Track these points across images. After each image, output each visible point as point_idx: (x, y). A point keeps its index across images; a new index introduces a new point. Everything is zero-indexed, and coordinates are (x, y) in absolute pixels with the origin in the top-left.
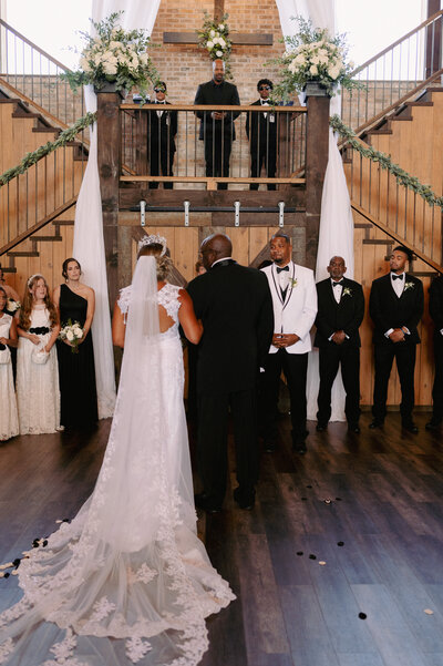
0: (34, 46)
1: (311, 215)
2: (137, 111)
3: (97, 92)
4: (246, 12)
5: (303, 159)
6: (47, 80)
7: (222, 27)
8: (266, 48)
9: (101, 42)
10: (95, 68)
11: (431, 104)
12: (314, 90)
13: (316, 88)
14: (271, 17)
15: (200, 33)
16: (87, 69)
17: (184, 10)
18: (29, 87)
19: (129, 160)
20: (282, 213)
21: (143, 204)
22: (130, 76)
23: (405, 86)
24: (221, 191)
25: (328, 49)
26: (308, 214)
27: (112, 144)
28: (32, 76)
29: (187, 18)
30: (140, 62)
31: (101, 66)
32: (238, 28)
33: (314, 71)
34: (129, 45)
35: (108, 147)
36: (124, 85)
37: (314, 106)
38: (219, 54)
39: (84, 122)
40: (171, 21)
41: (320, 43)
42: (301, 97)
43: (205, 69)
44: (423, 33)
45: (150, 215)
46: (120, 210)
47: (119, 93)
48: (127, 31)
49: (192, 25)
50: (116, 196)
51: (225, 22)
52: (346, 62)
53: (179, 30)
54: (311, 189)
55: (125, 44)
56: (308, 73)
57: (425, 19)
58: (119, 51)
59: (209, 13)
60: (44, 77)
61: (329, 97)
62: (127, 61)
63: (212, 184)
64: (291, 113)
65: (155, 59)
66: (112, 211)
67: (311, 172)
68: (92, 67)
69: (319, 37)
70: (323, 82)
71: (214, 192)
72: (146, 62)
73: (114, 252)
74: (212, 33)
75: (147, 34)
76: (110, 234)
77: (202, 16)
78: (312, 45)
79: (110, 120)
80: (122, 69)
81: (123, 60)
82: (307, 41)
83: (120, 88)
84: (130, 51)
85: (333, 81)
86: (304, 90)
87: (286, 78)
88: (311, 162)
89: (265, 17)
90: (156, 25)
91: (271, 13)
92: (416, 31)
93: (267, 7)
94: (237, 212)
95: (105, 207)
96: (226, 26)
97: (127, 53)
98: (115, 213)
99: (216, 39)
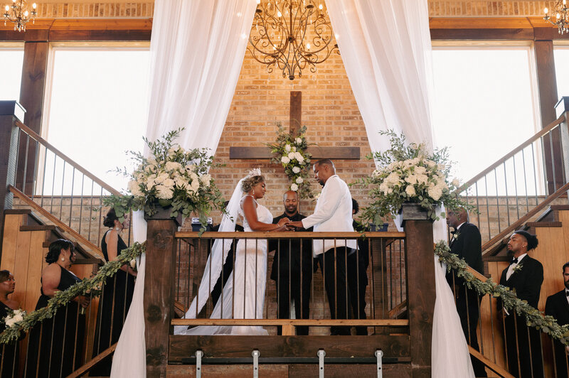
0: (76, 166)
1: (418, 367)
2: (195, 240)
3: (148, 218)
4: (327, 123)
5: (404, 291)
6: (89, 202)
7: (299, 141)
8: (353, 162)
9: (155, 164)
10: (146, 193)
11: (559, 225)
12: (412, 213)
13: (414, 211)
14: (356, 128)
15: (272, 148)
16: (137, 193)
17: (254, 123)
18: (66, 210)
19: (183, 295)
20: (379, 364)
21: (199, 354)
22: (189, 200)
23: (524, 202)
24: (301, 337)
25: (426, 166)
26: (414, 366)
27: (163, 279)
28: (71, 198)
29: (258, 131)
30: (201, 184)
31: (154, 190)
32: (317, 141)
33: (410, 191)
34: (190, 165)
35: (158, 282)
36: (180, 211)
37: (414, 232)
38: (296, 170)
40: (239, 134)
41: (416, 160)
42: (397, 221)
43: (279, 186)
44: (539, 144)
45: (209, 369)
46: (170, 363)
47: (174, 219)
48: (187, 149)
49: (264, 139)
50: (165, 345)
51: (304, 135)
52: (450, 180)
53: (248, 144)
54: (417, 333)
55: (184, 164)
56: (403, 194)
57: (539, 129)
58: (176, 173)
59: (283, 126)
60: (86, 198)
61: (432, 221)
62: (186, 183)
63: (289, 328)
64: (385, 239)
65: (219, 176)
66: (159, 363)
67: (415, 312)
68: (143, 191)
69: (414, 153)
70: (423, 204)
71: (291, 337)
72: (208, 184)
74: (288, 147)
75: (211, 153)
77: (276, 129)
78: (407, 162)
79: (162, 250)
80: (179, 193)
81: (181, 182)
82: (400, 158)
83: (176, 215)
84: (190, 172)
85: (435, 202)
86: (400, 213)
87: (377, 200)
88: (413, 299)
89: (350, 129)
90: (222, 139)
91: (356, 124)
92: (530, 142)
93: (351, 118)
94: (321, 364)
95: (149, 361)
96: (303, 139)
97: (186, 175)
98: (163, 367)
99: (292, 154)
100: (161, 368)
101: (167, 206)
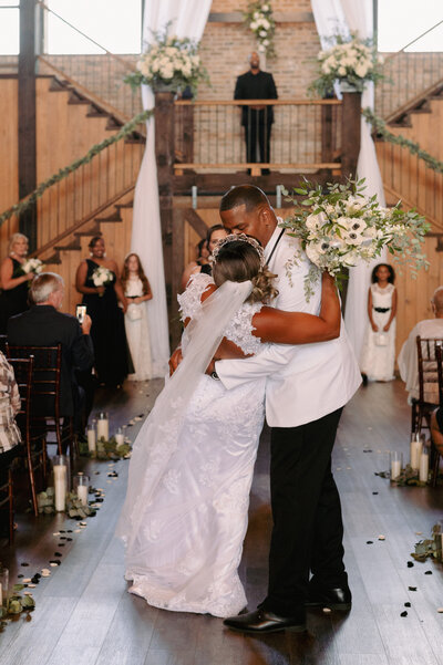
3: (155, 91)
7: (266, 8)
9: (158, 49)
10: (153, 73)
12: (346, 87)
15: (244, 13)
16: (147, 73)
21: (194, 189)
22: (184, 78)
25: (358, 50)
27: (167, 136)
30: (193, 64)
31: (159, 71)
33: (342, 72)
35: (163, 138)
38: (263, 34)
39: (143, 118)
43: (249, 44)
45: (202, 199)
46: (175, 195)
47: (173, 93)
48: (180, 36)
50: (171, 183)
51: (269, 3)
54: (346, 174)
55: (179, 50)
56: (338, 72)
58: (174, 57)
61: (361, 93)
62: (182, 65)
63: (256, 170)
66: (167, 195)
68: (151, 72)
70: (352, 81)
71: (258, 177)
72: (197, 64)
73: (169, 232)
74: (256, 15)
75: (197, 40)
76: (166, 215)
79: (165, 115)
80: (178, 73)
81: (179, 66)
82: (340, 42)
84: (184, 56)
95: (161, 193)
96: (270, 6)
97: (182, 58)
98: (171, 197)
99: (260, 21)
100: (169, 198)
101: (168, 82)
